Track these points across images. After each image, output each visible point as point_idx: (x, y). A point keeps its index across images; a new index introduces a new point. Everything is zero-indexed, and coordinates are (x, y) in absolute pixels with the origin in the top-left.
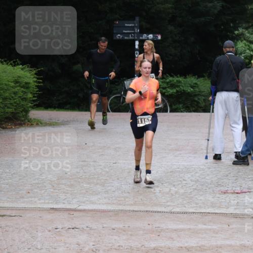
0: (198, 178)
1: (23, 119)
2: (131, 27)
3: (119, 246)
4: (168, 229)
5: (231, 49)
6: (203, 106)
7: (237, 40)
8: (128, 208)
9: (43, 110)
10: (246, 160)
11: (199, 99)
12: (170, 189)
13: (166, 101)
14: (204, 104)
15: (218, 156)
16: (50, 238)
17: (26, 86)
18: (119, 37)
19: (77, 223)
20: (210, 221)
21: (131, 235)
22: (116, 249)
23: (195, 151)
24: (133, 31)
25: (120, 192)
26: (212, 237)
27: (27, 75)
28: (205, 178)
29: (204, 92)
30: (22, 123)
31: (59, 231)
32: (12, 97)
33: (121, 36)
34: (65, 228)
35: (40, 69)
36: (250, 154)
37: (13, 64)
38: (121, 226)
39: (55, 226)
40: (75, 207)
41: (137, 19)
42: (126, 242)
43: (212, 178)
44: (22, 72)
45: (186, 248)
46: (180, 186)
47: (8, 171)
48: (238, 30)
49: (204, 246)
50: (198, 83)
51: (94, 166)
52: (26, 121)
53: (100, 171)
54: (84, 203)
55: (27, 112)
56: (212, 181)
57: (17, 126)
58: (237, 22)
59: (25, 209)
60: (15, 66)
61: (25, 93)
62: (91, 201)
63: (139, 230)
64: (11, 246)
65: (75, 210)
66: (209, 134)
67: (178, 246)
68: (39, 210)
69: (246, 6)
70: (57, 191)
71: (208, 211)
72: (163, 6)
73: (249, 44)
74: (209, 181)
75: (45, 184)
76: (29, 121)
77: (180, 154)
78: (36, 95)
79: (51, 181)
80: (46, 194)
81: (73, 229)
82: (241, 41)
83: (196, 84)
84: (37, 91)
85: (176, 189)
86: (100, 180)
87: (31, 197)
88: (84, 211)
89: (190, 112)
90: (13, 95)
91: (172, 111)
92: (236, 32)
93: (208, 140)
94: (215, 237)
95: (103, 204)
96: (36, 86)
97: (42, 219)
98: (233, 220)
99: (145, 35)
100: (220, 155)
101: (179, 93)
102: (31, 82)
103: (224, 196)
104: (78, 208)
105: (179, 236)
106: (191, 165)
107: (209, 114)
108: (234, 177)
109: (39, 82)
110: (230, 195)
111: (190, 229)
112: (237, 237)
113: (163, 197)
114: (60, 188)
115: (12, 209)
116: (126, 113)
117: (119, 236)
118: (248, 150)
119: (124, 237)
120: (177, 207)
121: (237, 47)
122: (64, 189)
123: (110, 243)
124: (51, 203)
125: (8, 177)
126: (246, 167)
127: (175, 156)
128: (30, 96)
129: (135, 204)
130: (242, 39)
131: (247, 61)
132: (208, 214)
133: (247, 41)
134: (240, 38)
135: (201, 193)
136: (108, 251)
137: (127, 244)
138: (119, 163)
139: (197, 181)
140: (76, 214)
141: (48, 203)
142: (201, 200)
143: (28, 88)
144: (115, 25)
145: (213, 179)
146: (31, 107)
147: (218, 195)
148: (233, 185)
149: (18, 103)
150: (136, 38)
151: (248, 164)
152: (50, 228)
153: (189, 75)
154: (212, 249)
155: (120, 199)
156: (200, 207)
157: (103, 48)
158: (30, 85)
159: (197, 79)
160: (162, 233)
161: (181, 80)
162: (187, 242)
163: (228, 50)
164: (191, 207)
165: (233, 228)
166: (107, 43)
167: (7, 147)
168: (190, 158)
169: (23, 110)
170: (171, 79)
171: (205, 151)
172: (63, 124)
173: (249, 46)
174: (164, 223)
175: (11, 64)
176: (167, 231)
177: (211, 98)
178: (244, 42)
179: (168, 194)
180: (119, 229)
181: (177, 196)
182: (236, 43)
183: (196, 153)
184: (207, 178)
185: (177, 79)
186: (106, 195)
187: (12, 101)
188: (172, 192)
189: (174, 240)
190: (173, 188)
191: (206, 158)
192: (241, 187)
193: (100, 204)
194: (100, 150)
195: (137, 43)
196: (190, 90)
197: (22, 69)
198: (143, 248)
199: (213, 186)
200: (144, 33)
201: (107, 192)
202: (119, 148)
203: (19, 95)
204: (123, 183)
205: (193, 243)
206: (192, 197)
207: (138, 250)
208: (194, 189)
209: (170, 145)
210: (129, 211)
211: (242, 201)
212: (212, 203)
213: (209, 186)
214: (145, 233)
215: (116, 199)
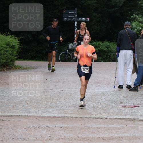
1: (11, 65)
2: (73, 13)
3: (64, 137)
4: (92, 127)
5: (128, 26)
6: (113, 58)
7: (133, 21)
8: (70, 116)
9: (22, 61)
10: (137, 89)
11: (110, 54)
12: (94, 105)
15: (121, 86)
16: (26, 132)
17: (13, 47)
18: (66, 19)
19: (41, 124)
20: (116, 123)
21: (71, 131)
22: (62, 139)
23: (108, 84)
24: (74, 16)
25: (65, 106)
26: (117, 132)
27: (14, 41)
28: (113, 99)
30: (11, 68)
31: (31, 129)
32: (5, 53)
33: (67, 19)
34: (34, 127)
35: (21, 38)
36: (139, 85)
37: (6, 35)
38: (66, 126)
39: (28, 126)
40: (40, 115)
41: (76, 9)
42: (68, 134)
44: (11, 39)
45: (102, 138)
46: (99, 103)
47: (2, 95)
48: (133, 16)
49: (111, 137)
50: (110, 45)
51: (51, 92)
52: (13, 67)
53: (54, 95)
54: (45, 112)
55: (13, 62)
56: (117, 100)
57: (8, 70)
58: (133, 11)
59: (11, 116)
60: (6, 36)
61: (12, 51)
62: (49, 112)
63: (76, 128)
64: (3, 137)
65: (40, 117)
66: (116, 74)
67: (98, 137)
68: (20, 117)
69: (138, 2)
70: (30, 106)
71: (115, 117)
72: (91, 2)
73: (139, 23)
74: (116, 101)
75: (23, 102)
76: (14, 67)
77: (100, 85)
78: (18, 52)
79: (27, 101)
80: (23, 108)
81: (38, 127)
82: (135, 22)
83: (109, 46)
84: (19, 50)
85: (97, 105)
86: (54, 100)
87: (15, 110)
88: (45, 117)
89: (106, 61)
90: (6, 52)
91: (95, 61)
92: (132, 17)
93: (115, 77)
95: (56, 113)
96: (19, 47)
97: (21, 122)
98: (129, 122)
99: (81, 18)
100: (122, 86)
101: (100, 51)
102: (16, 45)
103: (124, 109)
104: (41, 116)
105: (98, 132)
106: (106, 92)
107: (116, 62)
108: (130, 98)
109: (20, 45)
110: (128, 108)
111: (104, 127)
112: (131, 132)
113: (90, 110)
114: (31, 105)
115: (4, 116)
116: (69, 62)
117: (64, 131)
118: (138, 83)
119: (68, 132)
120: (98, 115)
121: (132, 25)
122: (33, 105)
123: (59, 135)
124: (26, 113)
125: (2, 98)
126: (137, 92)
127: (97, 86)
128: (15, 52)
129: (74, 113)
130: (135, 20)
131: (138, 33)
132: (115, 119)
133: (138, 22)
134: (134, 20)
135: (111, 107)
136: (58, 139)
137: (69, 136)
138: (65, 90)
139: (109, 100)
140: (40, 119)
141: (25, 113)
142: (111, 111)
143: (14, 48)
144: (63, 13)
145: (118, 99)
146: (15, 59)
147: (120, 109)
148: (129, 103)
149: (8, 56)
150: (75, 20)
151: (138, 91)
152: (26, 127)
153: (105, 41)
154: (117, 139)
155: (65, 111)
156: (111, 115)
157: (55, 25)
158: (15, 47)
159: (110, 43)
160: (89, 130)
161: (100, 43)
162: (103, 135)
163: (127, 27)
164: (105, 115)
165: (129, 127)
166: (57, 22)
167: (1, 81)
168: (105, 87)
169: (11, 61)
170: (95, 43)
171: (114, 84)
172: (34, 69)
173: (139, 24)
174: (90, 124)
175: (5, 35)
176: (91, 128)
177: (117, 54)
178: (136, 22)
179: (92, 107)
180: (64, 127)
181: (97, 109)
182: (132, 23)
183: (108, 85)
184: (115, 99)
185: (98, 43)
186: (57, 109)
187: (5, 56)
188: (95, 106)
189: (95, 134)
190: (95, 105)
191: (114, 87)
192: (134, 103)
193: (54, 113)
194: (54, 83)
195: (76, 23)
196: (105, 49)
197: (11, 38)
198: (78, 138)
199: (118, 103)
200: (80, 17)
201: (58, 107)
202: (65, 82)
203: (9, 52)
204: (67, 102)
205: (106, 135)
206: (106, 109)
207: (75, 139)
208: (107, 105)
209: (94, 80)
210: (70, 117)
211: (134, 111)
212: (117, 113)
213: (116, 103)
214: (79, 130)
215: (63, 111)
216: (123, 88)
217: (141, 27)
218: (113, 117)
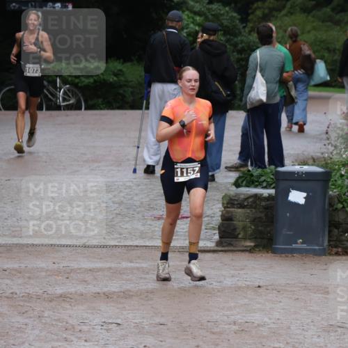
0: (122, 199)
3: (12, 293)
4: (80, 269)
6: (130, 101)
8: (25, 241)
11: (124, 91)
13: (80, 95)
14: (132, 98)
15: (151, 168)
18: (14, 6)
20: (139, 257)
21: (29, 278)
22: (7, 297)
23: (119, 163)
25: (14, 219)
26: (141, 278)
28: (132, 199)
29: (131, 81)
33: (17, 6)
38: (16, 266)
42: (22, 287)
43: (142, 198)
45: (104, 293)
49: (130, 291)
50: (124, 70)
56: (142, 203)
63: (41, 272)
66: (139, 138)
67: (94, 291)
71: (136, 243)
73: (193, 15)
74: (138, 203)
77: (99, 167)
83: (121, 70)
89: (113, 109)
91: (87, 108)
93: (138, 147)
94: (145, 279)
99: (51, 4)
100: (154, 166)
101: (98, 84)
103: (158, 223)
105: (96, 279)
106: (113, 182)
111: (110, 268)
112: (175, 278)
117: (12, 280)
119: (20, 281)
120: (94, 239)
127: (92, 170)
130: (184, 9)
131: (191, 39)
132: (136, 248)
133: (191, 12)
134: (182, 7)
135: (127, 219)
137: (23, 291)
138: (13, 180)
139: (121, 203)
142: (126, 229)
145: (143, 200)
147: (149, 222)
153: (110, 59)
154: (141, 295)
155: (14, 229)
156: (126, 238)
159: (123, 64)
160: (72, 275)
162: (106, 286)
164: (113, 239)
168: (112, 172)
171: (134, 162)
173: (193, 18)
174: (75, 261)
178: (187, 12)
180: (13, 269)
183: (119, 166)
184: (135, 198)
189: (88, 284)
191: (135, 171)
196: (112, 79)
198: (45, 295)
199: (143, 209)
200: (48, 2)
204: (19, 208)
205: (114, 286)
206: (114, 225)
207: (38, 297)
208: (117, 214)
209: (85, 154)
210: (27, 245)
211: (183, 229)
212: (142, 232)
213: (138, 210)
214: (49, 275)
215: (9, 229)
216: (156, 172)
217: (199, 25)
218: (131, 243)
